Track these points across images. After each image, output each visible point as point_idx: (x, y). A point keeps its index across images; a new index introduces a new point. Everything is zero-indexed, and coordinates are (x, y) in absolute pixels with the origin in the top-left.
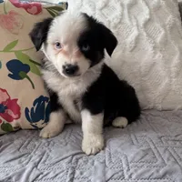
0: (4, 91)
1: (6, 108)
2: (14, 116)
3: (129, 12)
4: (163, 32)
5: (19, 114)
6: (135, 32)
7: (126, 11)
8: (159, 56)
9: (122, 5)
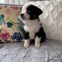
0: (6, 30)
1: (6, 35)
2: (8, 37)
3: (46, 8)
4: (57, 14)
5: (9, 37)
6: (47, 14)
7: (45, 8)
8: (55, 22)
9: (44, 6)
